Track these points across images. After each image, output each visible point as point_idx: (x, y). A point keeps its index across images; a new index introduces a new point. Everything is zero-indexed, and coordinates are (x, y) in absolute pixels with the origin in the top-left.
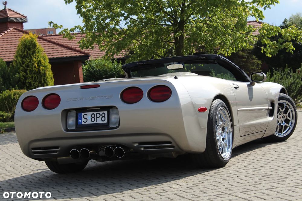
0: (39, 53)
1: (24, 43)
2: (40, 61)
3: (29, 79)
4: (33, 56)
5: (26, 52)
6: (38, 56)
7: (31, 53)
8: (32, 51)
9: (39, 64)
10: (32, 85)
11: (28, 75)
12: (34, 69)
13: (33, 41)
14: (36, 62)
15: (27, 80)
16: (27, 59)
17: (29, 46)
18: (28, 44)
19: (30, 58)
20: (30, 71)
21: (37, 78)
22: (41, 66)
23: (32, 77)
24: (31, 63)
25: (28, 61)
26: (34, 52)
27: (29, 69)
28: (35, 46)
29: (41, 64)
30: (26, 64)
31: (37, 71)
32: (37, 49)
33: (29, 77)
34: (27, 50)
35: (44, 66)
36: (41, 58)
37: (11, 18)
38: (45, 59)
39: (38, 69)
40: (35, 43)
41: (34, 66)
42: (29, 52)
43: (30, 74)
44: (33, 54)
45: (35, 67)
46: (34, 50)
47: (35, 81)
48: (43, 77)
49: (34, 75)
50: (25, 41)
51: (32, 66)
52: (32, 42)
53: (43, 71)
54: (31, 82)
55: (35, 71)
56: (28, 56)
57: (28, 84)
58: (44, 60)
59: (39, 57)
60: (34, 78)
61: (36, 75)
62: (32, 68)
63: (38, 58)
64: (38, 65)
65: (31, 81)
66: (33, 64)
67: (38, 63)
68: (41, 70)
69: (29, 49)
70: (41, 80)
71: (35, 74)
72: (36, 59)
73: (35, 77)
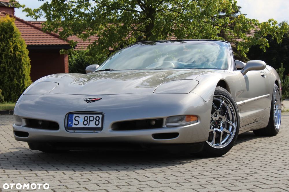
0: (17, 37)
1: (2, 26)
2: (16, 46)
3: (3, 64)
4: (10, 40)
5: (3, 35)
6: (14, 40)
7: (8, 37)
8: (9, 35)
9: (16, 49)
10: (7, 70)
11: (3, 59)
12: (10, 54)
13: (11, 24)
14: (12, 47)
15: (2, 64)
16: (3, 42)
17: (6, 29)
18: (5, 27)
19: (6, 41)
20: (6, 55)
21: (12, 63)
22: (17, 51)
23: (7, 62)
24: (7, 47)
25: (5, 44)
26: (11, 36)
27: (4, 53)
28: (12, 29)
29: (17, 49)
30: (2, 47)
31: (12, 56)
32: (15, 33)
33: (4, 61)
34: (4, 33)
35: (20, 52)
36: (18, 43)
37: (2, 2)
38: (22, 43)
39: (14, 54)
40: (12, 26)
41: (9, 51)
42: (6, 35)
43: (5, 59)
44: (9, 38)
45: (11, 52)
46: (11, 34)
47: (9, 66)
48: (18, 63)
49: (9, 60)
50: (3, 24)
51: (8, 50)
52: (9, 25)
53: (19, 56)
54: (5, 67)
55: (11, 55)
56: (5, 40)
57: (2, 69)
58: (21, 45)
59: (16, 41)
60: (8, 63)
61: (11, 60)
62: (7, 52)
63: (14, 43)
64: (14, 50)
65: (5, 65)
66: (9, 48)
67: (14, 48)
68: (17, 55)
69: (6, 33)
70: (16, 65)
71: (10, 58)
72: (12, 43)
73: (10, 62)
